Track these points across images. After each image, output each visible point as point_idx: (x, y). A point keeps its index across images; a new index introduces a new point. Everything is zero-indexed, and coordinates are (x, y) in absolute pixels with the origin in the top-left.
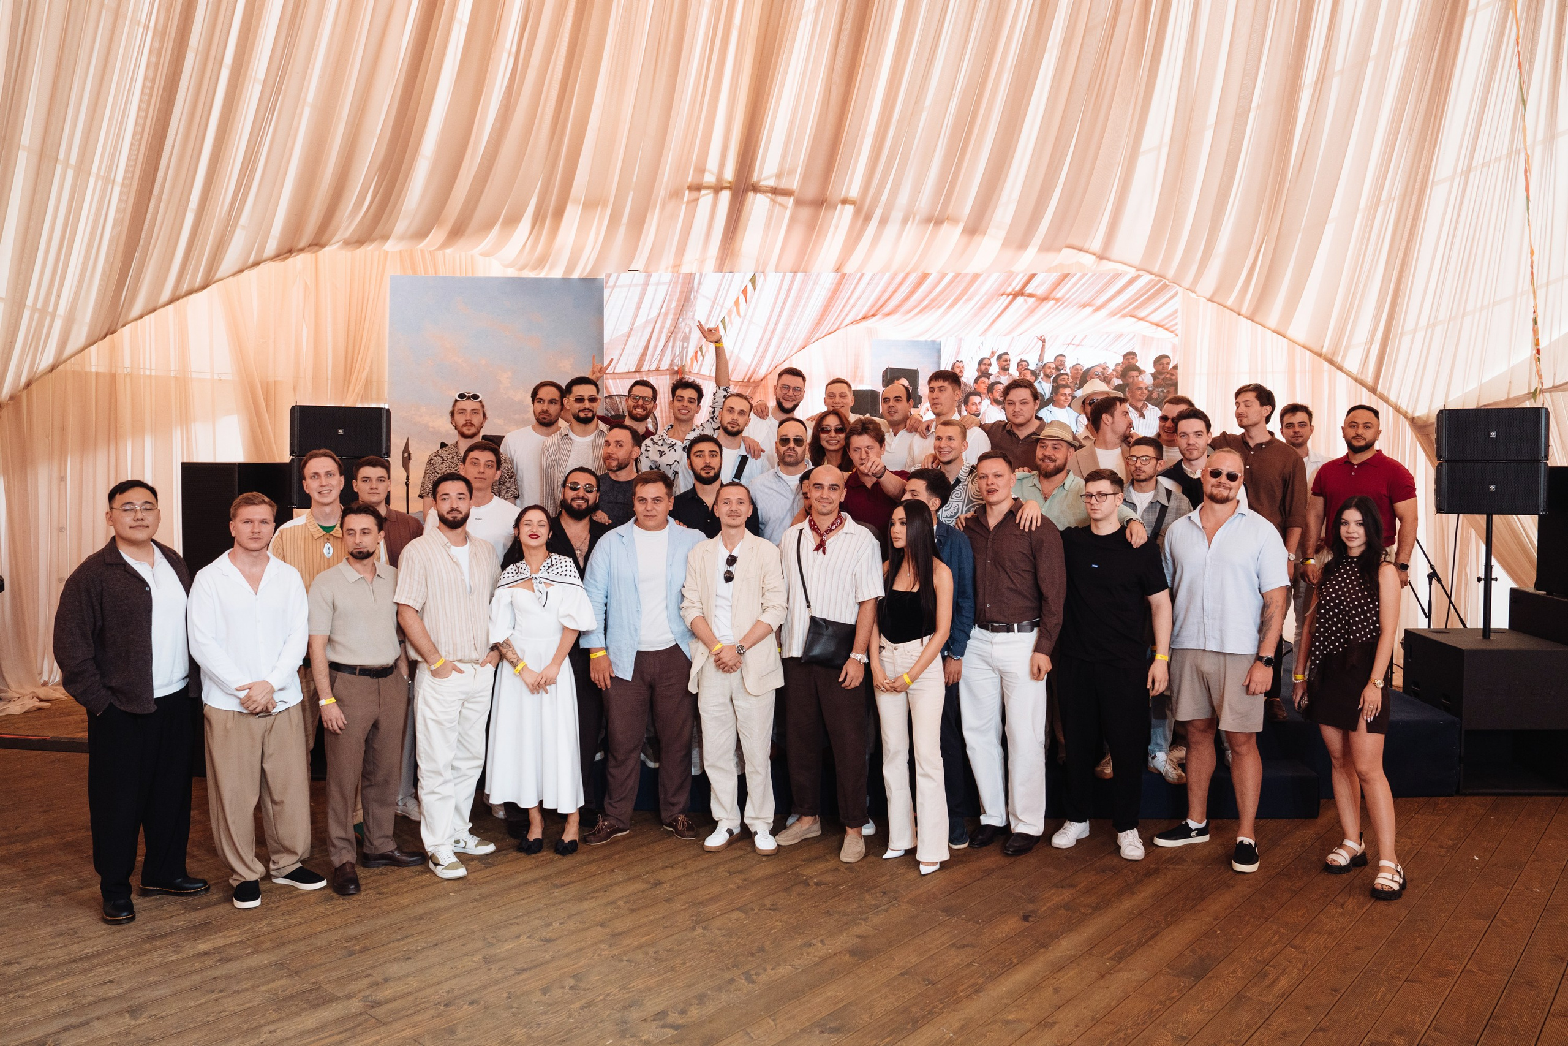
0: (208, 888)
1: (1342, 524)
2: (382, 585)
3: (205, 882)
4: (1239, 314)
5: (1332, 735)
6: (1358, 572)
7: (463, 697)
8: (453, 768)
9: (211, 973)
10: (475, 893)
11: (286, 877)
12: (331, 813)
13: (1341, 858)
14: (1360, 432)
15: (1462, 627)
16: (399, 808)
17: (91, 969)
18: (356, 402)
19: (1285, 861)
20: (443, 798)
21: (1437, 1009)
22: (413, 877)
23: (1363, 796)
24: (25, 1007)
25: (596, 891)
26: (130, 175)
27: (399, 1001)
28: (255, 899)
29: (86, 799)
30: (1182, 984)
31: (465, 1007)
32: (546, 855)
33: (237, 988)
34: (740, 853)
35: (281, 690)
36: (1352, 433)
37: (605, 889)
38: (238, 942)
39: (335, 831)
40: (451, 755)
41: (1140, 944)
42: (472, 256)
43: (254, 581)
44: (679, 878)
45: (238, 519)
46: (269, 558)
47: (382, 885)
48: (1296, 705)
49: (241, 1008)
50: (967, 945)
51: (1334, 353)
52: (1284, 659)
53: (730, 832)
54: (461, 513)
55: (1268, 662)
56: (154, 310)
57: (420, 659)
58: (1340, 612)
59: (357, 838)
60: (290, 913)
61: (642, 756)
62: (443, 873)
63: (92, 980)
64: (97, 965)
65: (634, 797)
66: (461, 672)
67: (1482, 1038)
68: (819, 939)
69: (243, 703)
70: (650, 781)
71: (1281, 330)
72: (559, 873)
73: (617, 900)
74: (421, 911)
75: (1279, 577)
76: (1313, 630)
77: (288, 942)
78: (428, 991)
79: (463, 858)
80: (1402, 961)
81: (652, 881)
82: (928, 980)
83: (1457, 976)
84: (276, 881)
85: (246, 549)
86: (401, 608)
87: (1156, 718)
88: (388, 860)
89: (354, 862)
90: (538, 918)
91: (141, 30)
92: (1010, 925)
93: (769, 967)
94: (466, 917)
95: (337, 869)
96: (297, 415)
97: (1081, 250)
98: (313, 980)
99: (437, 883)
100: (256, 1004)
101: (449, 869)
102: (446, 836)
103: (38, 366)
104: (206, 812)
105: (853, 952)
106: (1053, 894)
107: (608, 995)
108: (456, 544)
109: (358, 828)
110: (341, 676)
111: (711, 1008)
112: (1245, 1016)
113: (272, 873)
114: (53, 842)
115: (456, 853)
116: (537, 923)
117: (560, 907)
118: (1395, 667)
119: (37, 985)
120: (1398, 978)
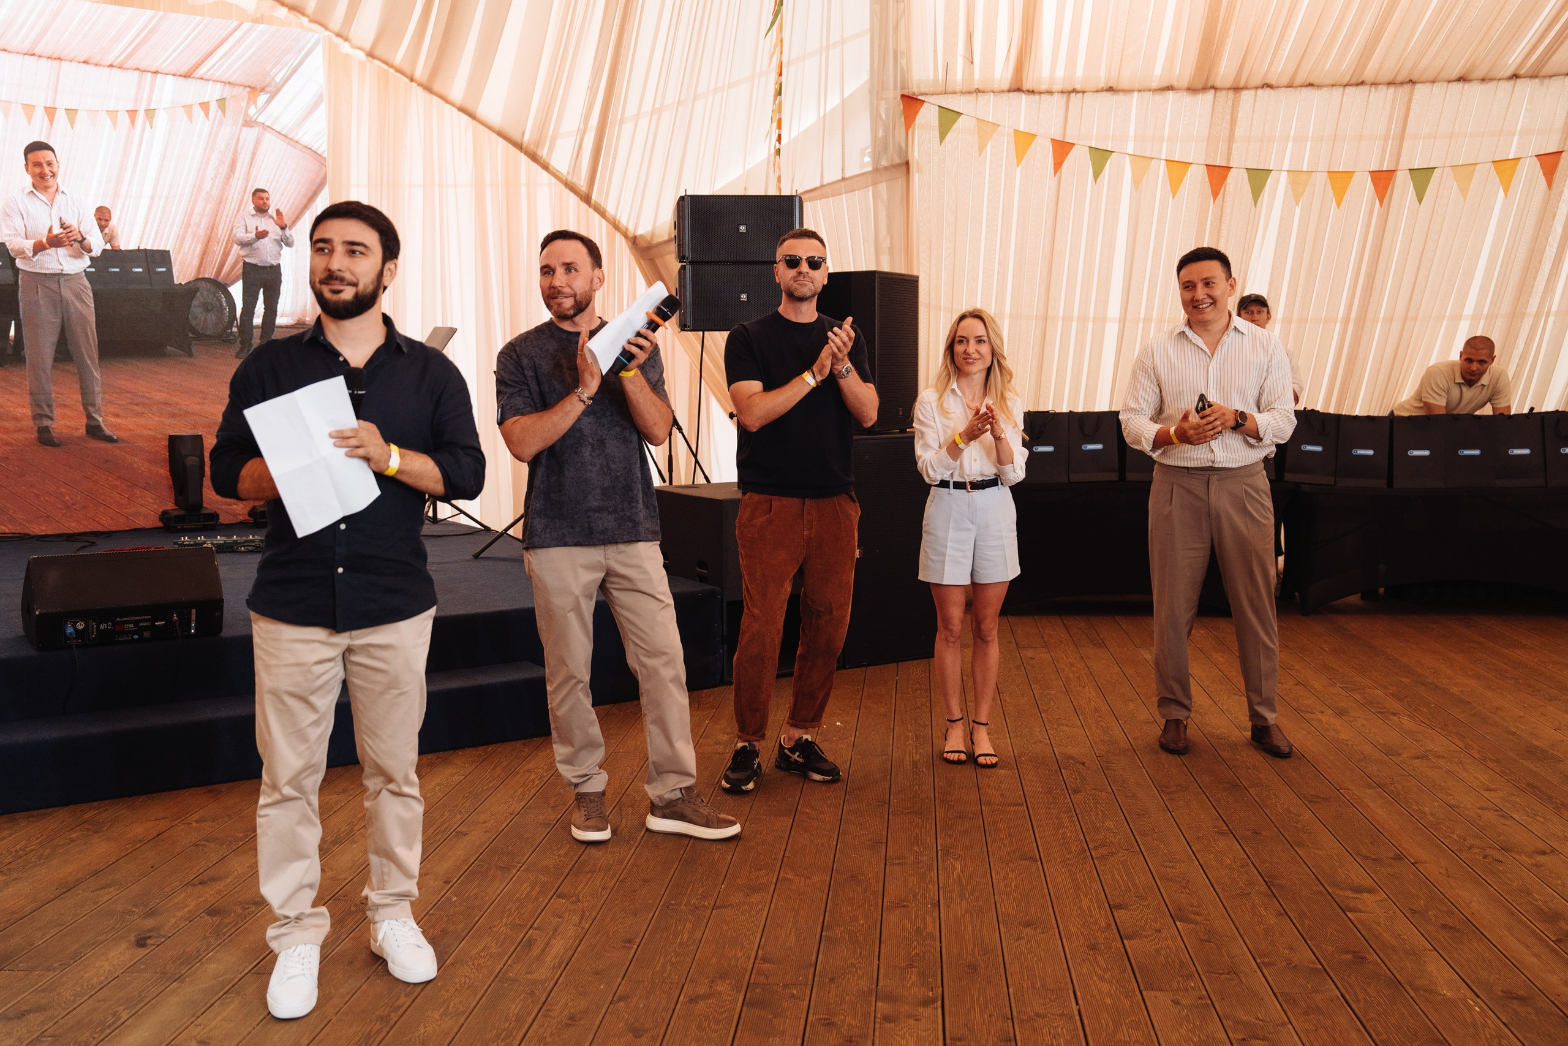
4: (411, 80)
51: (539, 143)
67: (820, 956)
71: (470, 107)
83: (772, 888)
120: (704, 906)
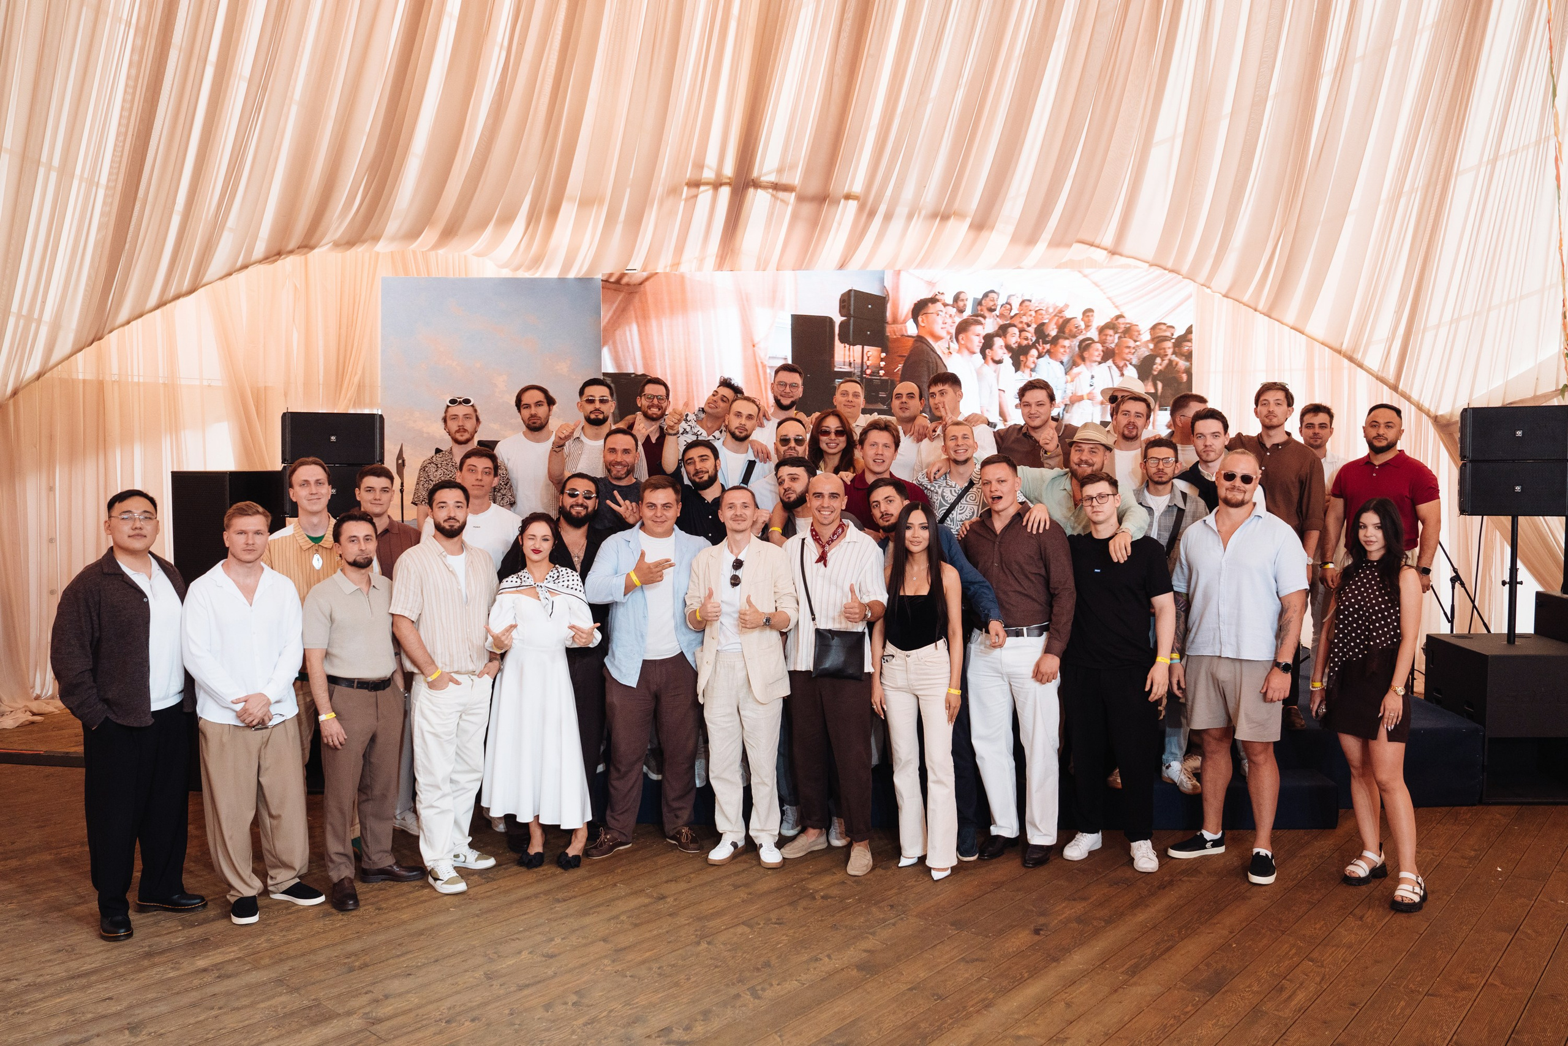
0: (206, 904)
1: (1361, 527)
2: (378, 596)
3: (202, 899)
4: (1256, 310)
5: (1351, 744)
6: (1377, 576)
7: (461, 708)
8: (452, 781)
9: (210, 990)
10: (475, 908)
11: (284, 892)
12: (329, 827)
13: (1360, 869)
14: (1381, 432)
15: (1486, 632)
16: (397, 822)
17: (89, 986)
18: (348, 407)
19: (1302, 872)
20: (442, 812)
21: (1458, 1024)
22: (411, 892)
23: (1383, 806)
24: (25, 1024)
25: (598, 906)
26: (114, 177)
27: (400, 1018)
28: (253, 914)
29: (82, 812)
30: (1197, 999)
31: (467, 1024)
32: (547, 869)
33: (236, 1004)
34: (746, 866)
35: (277, 702)
36: (1373, 433)
37: (608, 903)
38: (237, 958)
39: (334, 846)
40: (450, 768)
41: (1154, 958)
42: (465, 257)
43: (249, 592)
44: (683, 892)
45: (232, 530)
46: (263, 569)
47: (381, 901)
48: (1314, 714)
49: (241, 1025)
50: (977, 960)
51: (1354, 350)
52: (1302, 665)
53: (734, 845)
54: (458, 521)
55: (1286, 668)
56: (141, 316)
57: (416, 671)
58: (1360, 618)
59: (355, 853)
60: (288, 929)
61: (645, 768)
62: (442, 888)
63: (92, 997)
64: (97, 982)
65: (637, 809)
66: (457, 683)
68: (825, 954)
69: (239, 715)
70: (653, 793)
71: (1299, 327)
72: (560, 888)
73: (623, 913)
74: (422, 927)
75: (1298, 580)
76: (1331, 636)
77: (287, 959)
78: (430, 1007)
79: (463, 873)
80: (1421, 975)
81: (655, 895)
82: (937, 995)
83: (1479, 990)
84: (273, 896)
85: (240, 560)
86: (396, 618)
87: (1170, 727)
88: (387, 875)
89: (352, 876)
90: (539, 933)
91: (123, 27)
92: (1021, 939)
93: (775, 983)
94: (467, 932)
95: (335, 885)
96: (288, 422)
97: (1092, 245)
98: (313, 997)
99: (437, 898)
100: (255, 1021)
101: (449, 884)
102: (446, 851)
103: (24, 374)
104: (202, 827)
105: (860, 967)
106: (1065, 907)
107: (611, 1011)
108: (452, 554)
109: (356, 842)
110: (339, 689)
111: (716, 1024)
112: (1261, 1031)
113: (270, 888)
114: (49, 858)
115: (455, 868)
116: (539, 938)
117: (562, 922)
118: (1416, 673)
119: (35, 1002)
120: (1419, 992)
